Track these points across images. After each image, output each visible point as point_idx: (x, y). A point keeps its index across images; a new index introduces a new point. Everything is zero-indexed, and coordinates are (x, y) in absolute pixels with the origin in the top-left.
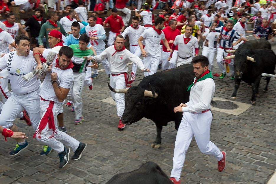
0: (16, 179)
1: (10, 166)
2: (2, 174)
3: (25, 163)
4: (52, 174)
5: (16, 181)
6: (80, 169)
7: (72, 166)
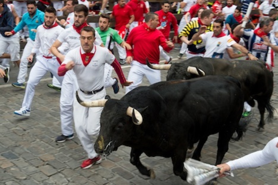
0: (59, 170)
1: (54, 156)
2: (47, 163)
3: (69, 155)
4: (96, 171)
5: (59, 172)
6: (126, 170)
7: (117, 165)
